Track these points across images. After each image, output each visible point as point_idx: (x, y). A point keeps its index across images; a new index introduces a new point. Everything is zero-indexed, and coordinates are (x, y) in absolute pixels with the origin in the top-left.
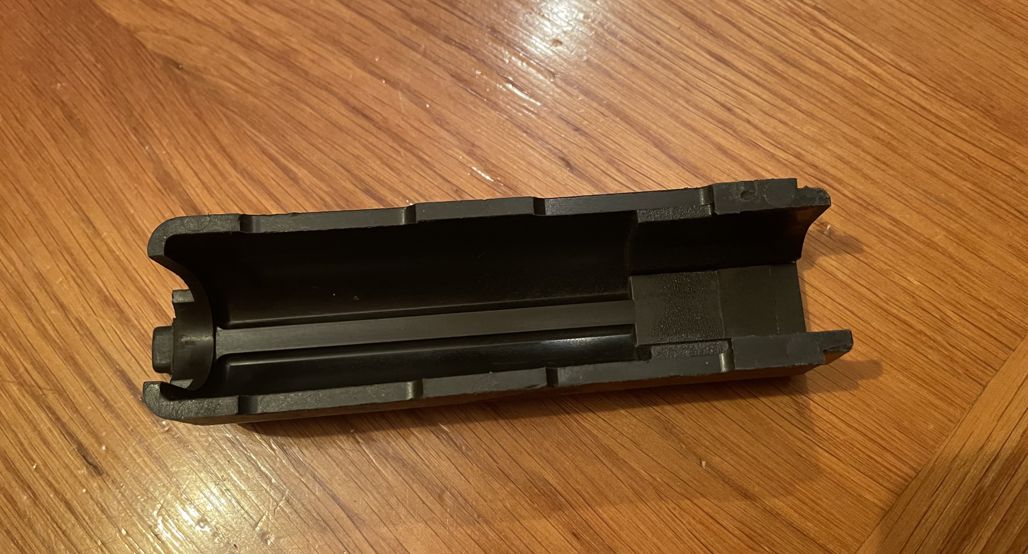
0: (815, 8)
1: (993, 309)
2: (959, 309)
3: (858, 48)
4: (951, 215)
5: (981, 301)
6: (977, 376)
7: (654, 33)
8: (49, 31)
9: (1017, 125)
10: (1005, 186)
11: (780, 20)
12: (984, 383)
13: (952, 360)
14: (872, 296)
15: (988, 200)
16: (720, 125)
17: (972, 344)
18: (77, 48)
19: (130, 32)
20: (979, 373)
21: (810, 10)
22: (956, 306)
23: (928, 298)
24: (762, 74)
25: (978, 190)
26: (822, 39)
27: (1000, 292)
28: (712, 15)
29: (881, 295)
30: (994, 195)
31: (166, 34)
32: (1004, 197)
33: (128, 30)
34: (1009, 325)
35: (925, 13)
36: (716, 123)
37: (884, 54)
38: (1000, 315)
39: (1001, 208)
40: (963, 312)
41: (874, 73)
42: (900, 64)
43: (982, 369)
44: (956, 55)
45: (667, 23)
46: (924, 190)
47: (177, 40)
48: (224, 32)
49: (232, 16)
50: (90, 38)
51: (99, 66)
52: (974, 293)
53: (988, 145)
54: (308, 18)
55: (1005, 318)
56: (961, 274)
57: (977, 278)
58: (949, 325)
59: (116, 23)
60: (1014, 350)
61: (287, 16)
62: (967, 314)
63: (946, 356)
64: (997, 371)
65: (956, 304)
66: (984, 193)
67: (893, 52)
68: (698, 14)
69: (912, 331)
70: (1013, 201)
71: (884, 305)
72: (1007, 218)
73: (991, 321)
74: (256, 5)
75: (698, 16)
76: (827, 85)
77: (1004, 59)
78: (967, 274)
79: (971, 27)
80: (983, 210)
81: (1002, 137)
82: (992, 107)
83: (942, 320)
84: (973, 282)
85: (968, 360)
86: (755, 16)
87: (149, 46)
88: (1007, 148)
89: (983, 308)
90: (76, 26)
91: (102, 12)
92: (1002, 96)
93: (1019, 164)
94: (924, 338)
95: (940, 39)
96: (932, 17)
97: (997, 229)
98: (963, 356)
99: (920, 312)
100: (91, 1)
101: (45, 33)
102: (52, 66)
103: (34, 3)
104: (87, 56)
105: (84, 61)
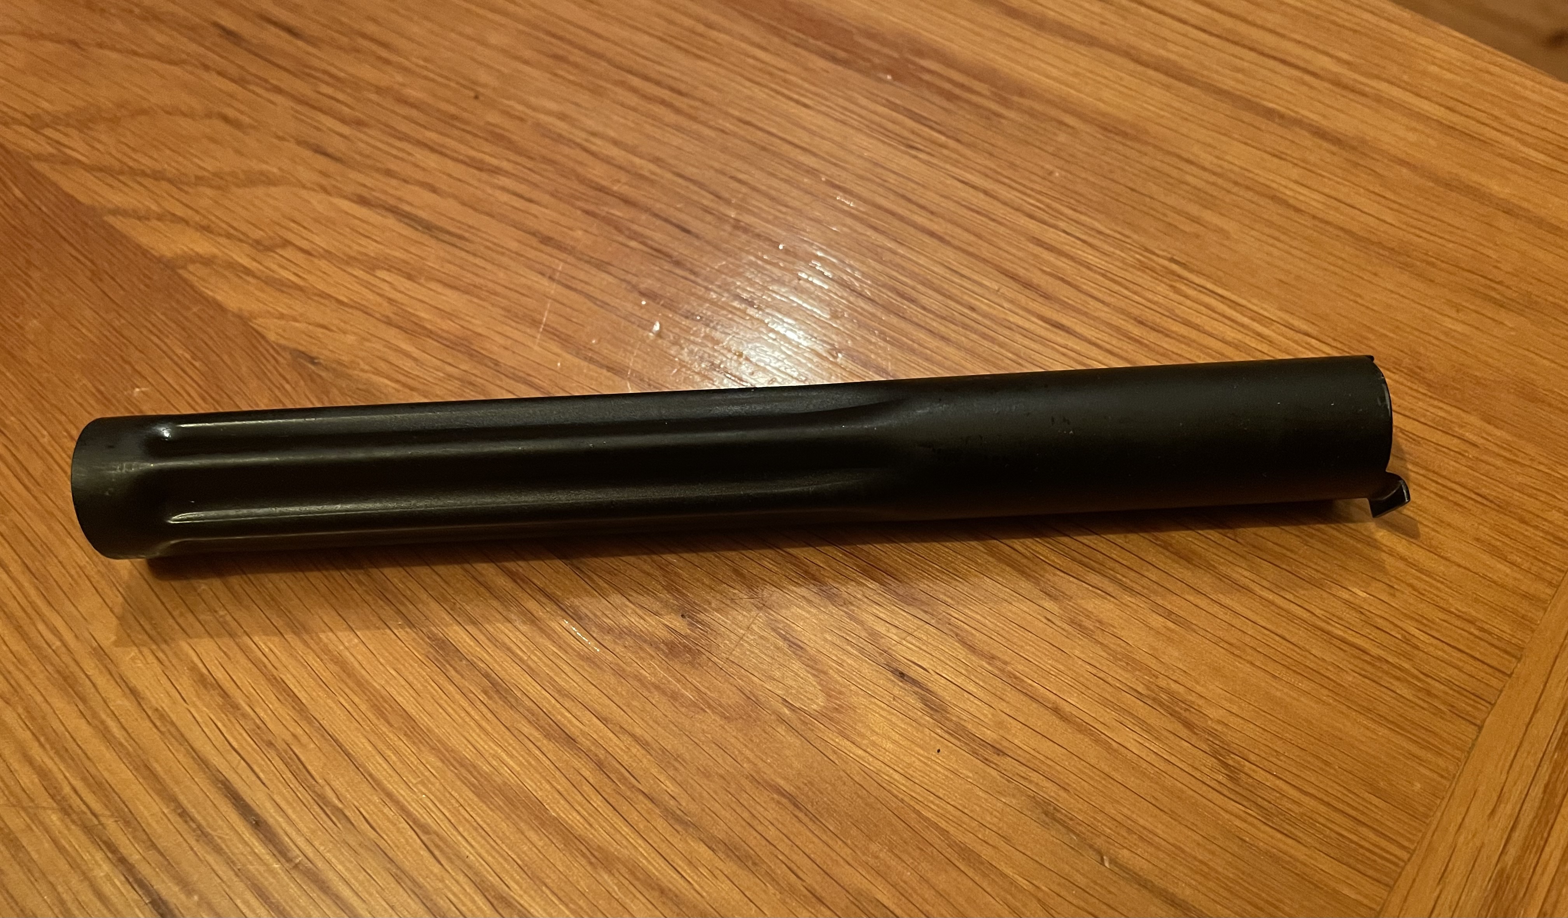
0: (1172, 260)
1: (1471, 623)
2: (1426, 625)
3: (1234, 305)
5: (1452, 613)
6: (1468, 713)
7: (966, 297)
8: (123, 321)
9: (1457, 389)
10: (1457, 465)
11: (1129, 276)
12: (1478, 722)
13: (1429, 693)
14: (1305, 615)
15: (1437, 483)
17: (1453, 671)
18: (165, 343)
19: (243, 320)
20: (1469, 708)
21: (1166, 263)
22: (1422, 621)
23: (1383, 614)
24: (1114, 342)
26: (1187, 297)
27: (1476, 600)
28: (1039, 273)
29: (1318, 612)
30: (1445, 477)
31: (295, 320)
33: (240, 317)
34: (1495, 642)
35: (1314, 261)
37: (1270, 311)
38: (1482, 629)
40: (1431, 628)
41: (1259, 334)
42: (1291, 321)
43: (1472, 702)
44: (1363, 309)
45: (981, 285)
47: (310, 327)
48: (378, 315)
49: (390, 296)
50: (184, 329)
51: (197, 364)
52: (1442, 604)
53: (1424, 416)
54: (496, 294)
55: (1490, 634)
56: (1418, 578)
57: (1442, 583)
58: (1417, 648)
59: (220, 308)
60: (1510, 676)
61: (467, 292)
62: (1437, 631)
63: (1420, 689)
64: (1493, 705)
65: (1420, 619)
66: (1430, 475)
67: (1281, 309)
68: (1021, 272)
69: (1368, 658)
70: (1471, 484)
71: (1323, 625)
72: (1466, 505)
73: (1472, 638)
74: (422, 281)
75: (1021, 274)
76: (1201, 351)
77: (1426, 310)
78: (1427, 579)
79: (1375, 274)
80: (1432, 495)
81: (1441, 405)
82: (1420, 368)
83: (1406, 641)
84: (1438, 589)
85: (1451, 692)
86: (1095, 272)
87: (272, 337)
88: (1449, 418)
89: (1458, 623)
90: (164, 314)
91: (201, 294)
92: (1432, 355)
93: (1469, 435)
94: (1385, 667)
95: (1340, 290)
96: (1325, 265)
97: (1455, 518)
98: (1443, 687)
99: (1375, 634)
100: (185, 281)
101: (116, 323)
102: (127, 367)
103: (99, 284)
104: (180, 352)
105: (175, 358)
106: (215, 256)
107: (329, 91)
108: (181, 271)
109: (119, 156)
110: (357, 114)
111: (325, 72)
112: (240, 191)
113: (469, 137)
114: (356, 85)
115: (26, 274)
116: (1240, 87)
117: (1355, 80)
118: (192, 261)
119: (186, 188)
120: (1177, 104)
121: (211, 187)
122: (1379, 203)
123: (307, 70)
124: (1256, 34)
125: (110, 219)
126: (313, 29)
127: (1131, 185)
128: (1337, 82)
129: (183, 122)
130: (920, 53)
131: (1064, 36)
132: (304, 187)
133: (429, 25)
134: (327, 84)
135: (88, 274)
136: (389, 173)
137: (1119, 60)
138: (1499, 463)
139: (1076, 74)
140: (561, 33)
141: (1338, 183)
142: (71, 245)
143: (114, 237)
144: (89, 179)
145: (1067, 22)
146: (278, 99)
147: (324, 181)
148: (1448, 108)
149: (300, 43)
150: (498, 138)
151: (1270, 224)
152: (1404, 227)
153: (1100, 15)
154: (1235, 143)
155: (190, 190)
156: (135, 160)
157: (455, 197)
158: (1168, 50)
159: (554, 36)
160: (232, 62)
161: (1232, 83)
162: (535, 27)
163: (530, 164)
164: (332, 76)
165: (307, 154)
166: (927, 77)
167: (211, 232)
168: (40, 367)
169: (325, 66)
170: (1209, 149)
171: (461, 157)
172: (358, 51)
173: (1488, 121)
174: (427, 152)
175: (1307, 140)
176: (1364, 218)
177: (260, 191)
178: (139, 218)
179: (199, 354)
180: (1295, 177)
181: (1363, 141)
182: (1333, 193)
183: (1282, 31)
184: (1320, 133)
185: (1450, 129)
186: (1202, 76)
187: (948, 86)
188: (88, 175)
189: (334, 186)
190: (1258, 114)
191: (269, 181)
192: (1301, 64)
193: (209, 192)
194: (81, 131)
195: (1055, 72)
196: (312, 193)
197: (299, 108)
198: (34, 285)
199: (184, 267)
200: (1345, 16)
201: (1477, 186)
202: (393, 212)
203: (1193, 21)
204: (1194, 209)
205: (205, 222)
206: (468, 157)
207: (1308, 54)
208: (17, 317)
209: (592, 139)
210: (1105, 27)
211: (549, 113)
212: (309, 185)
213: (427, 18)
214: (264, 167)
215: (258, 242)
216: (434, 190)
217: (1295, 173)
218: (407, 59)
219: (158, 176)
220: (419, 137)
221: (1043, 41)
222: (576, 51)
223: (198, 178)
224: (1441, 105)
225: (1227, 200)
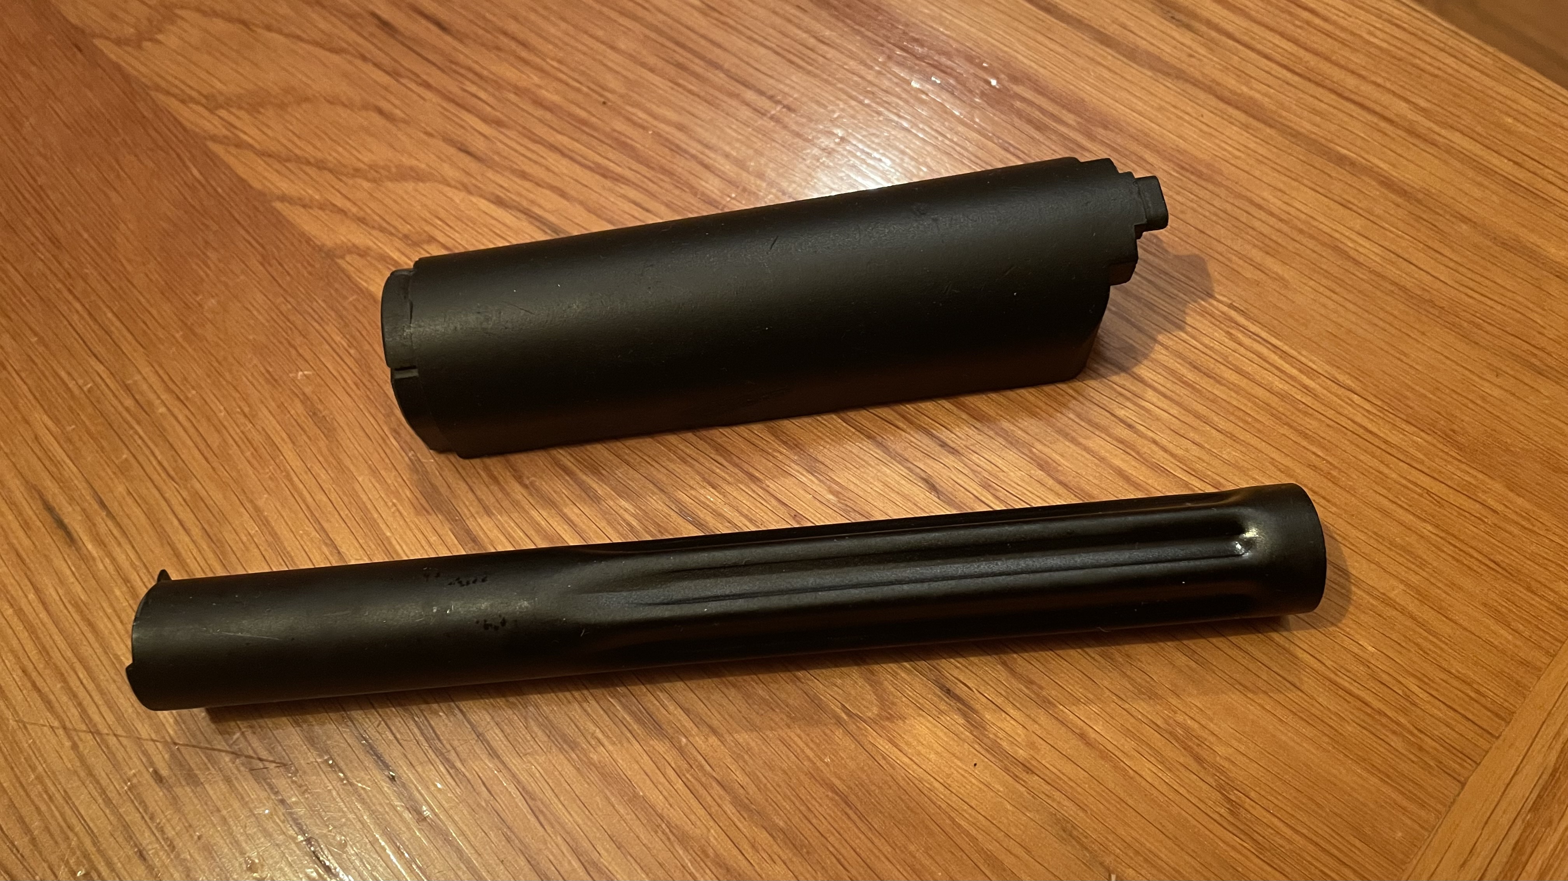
0: (1231, 306)
1: (1469, 684)
2: (1426, 684)
3: (1284, 355)
4: (1410, 565)
5: (1452, 674)
6: (1453, 770)
8: (289, 306)
9: (1486, 454)
10: (1475, 530)
12: (1462, 779)
13: (1421, 749)
14: (1316, 665)
15: (1455, 546)
16: (1121, 446)
17: (1445, 729)
18: (325, 329)
20: (1455, 766)
21: (1225, 309)
22: (1423, 680)
23: (1387, 670)
24: (1168, 385)
25: (1443, 535)
26: (1240, 344)
27: (1476, 664)
29: (1329, 663)
30: (1462, 541)
32: (1474, 543)
34: (1489, 705)
35: (1366, 315)
36: (1115, 443)
37: (1318, 364)
38: (1478, 692)
39: (1472, 556)
40: (1431, 687)
41: (1306, 387)
42: (1338, 376)
43: (1458, 759)
44: (1407, 368)
46: (1375, 533)
50: (341, 317)
51: (352, 351)
52: (1444, 664)
53: (1452, 479)
55: (1484, 696)
56: (1425, 639)
57: (1447, 644)
58: (1414, 704)
60: (1497, 738)
62: (1437, 690)
63: (1412, 744)
64: (1478, 764)
65: (1422, 677)
66: (1449, 539)
67: (1329, 363)
69: (1369, 711)
70: (1486, 549)
71: (1332, 676)
72: (1479, 570)
73: (1467, 699)
76: (1249, 400)
77: (1467, 372)
78: (1435, 640)
79: (1423, 334)
80: (1450, 559)
81: (1468, 469)
82: (1454, 431)
83: (1407, 698)
84: (1442, 649)
85: (1441, 749)
88: (1474, 482)
89: (1456, 683)
90: (324, 301)
91: (356, 285)
92: (1467, 419)
93: (1491, 502)
94: (1384, 720)
95: (1386, 348)
96: (1376, 321)
97: (1468, 583)
98: (1434, 744)
99: (1377, 687)
100: (343, 271)
101: (284, 308)
102: (291, 349)
103: (269, 268)
104: (338, 339)
105: (334, 346)
106: (369, 248)
107: (473, 89)
108: (340, 261)
109: (285, 142)
110: (498, 114)
111: (470, 69)
112: (390, 185)
113: (595, 143)
114: (497, 84)
115: (204, 254)
116: (1315, 129)
117: (1429, 129)
118: (350, 252)
119: (344, 178)
120: (1252, 145)
121: (368, 180)
122: (1435, 260)
123: (454, 66)
124: (1337, 74)
125: (278, 205)
126: (459, 23)
127: (1201, 227)
128: (1411, 132)
129: (344, 113)
130: (1015, 79)
131: (1151, 68)
132: (449, 185)
133: (563, 25)
134: (473, 83)
135: (259, 257)
136: (524, 175)
137: (1202, 96)
138: (1516, 531)
139: (1160, 109)
140: (682, 39)
141: (1398, 236)
142: (244, 228)
143: (280, 223)
144: (260, 165)
145: (1156, 52)
146: (428, 95)
147: (466, 180)
148: (1515, 163)
149: (448, 38)
150: (623, 146)
151: (1327, 274)
152: (1456, 286)
153: (1190, 48)
154: (1306, 190)
155: (350, 182)
156: (300, 148)
157: (581, 203)
158: (1251, 89)
159: (678, 43)
160: (387, 54)
161: (1309, 126)
162: (661, 33)
163: (650, 174)
164: (476, 74)
165: (452, 151)
166: (1018, 104)
167: (367, 225)
168: (218, 345)
169: (470, 63)
170: (1279, 194)
171: (587, 162)
172: (498, 48)
173: (1554, 180)
174: (557, 156)
175: (1375, 190)
176: (1418, 274)
177: (410, 186)
178: (304, 206)
179: (355, 343)
180: (1358, 227)
181: (1428, 194)
182: (1393, 248)
183: (1364, 73)
184: (1387, 183)
185: (1513, 185)
186: (1280, 116)
187: (1037, 114)
188: (259, 161)
189: (475, 186)
190: (1330, 160)
191: (419, 176)
192: (1378, 109)
193: (366, 185)
194: (251, 115)
195: (1140, 105)
196: (456, 191)
197: (445, 104)
198: (212, 265)
199: (342, 257)
200: (1428, 59)
201: (1535, 248)
202: (525, 214)
203: (1278, 58)
204: (1257, 255)
205: (362, 214)
206: (593, 162)
207: (1386, 99)
208: (197, 294)
209: (707, 151)
210: (1193, 60)
211: (668, 122)
212: (453, 183)
213: (563, 19)
214: (414, 162)
215: (406, 237)
216: (563, 194)
217: (1358, 223)
218: (544, 60)
219: (321, 165)
220: (551, 140)
221: (1133, 72)
222: (697, 61)
223: (357, 170)
224: (1510, 160)
225: (1290, 248)
